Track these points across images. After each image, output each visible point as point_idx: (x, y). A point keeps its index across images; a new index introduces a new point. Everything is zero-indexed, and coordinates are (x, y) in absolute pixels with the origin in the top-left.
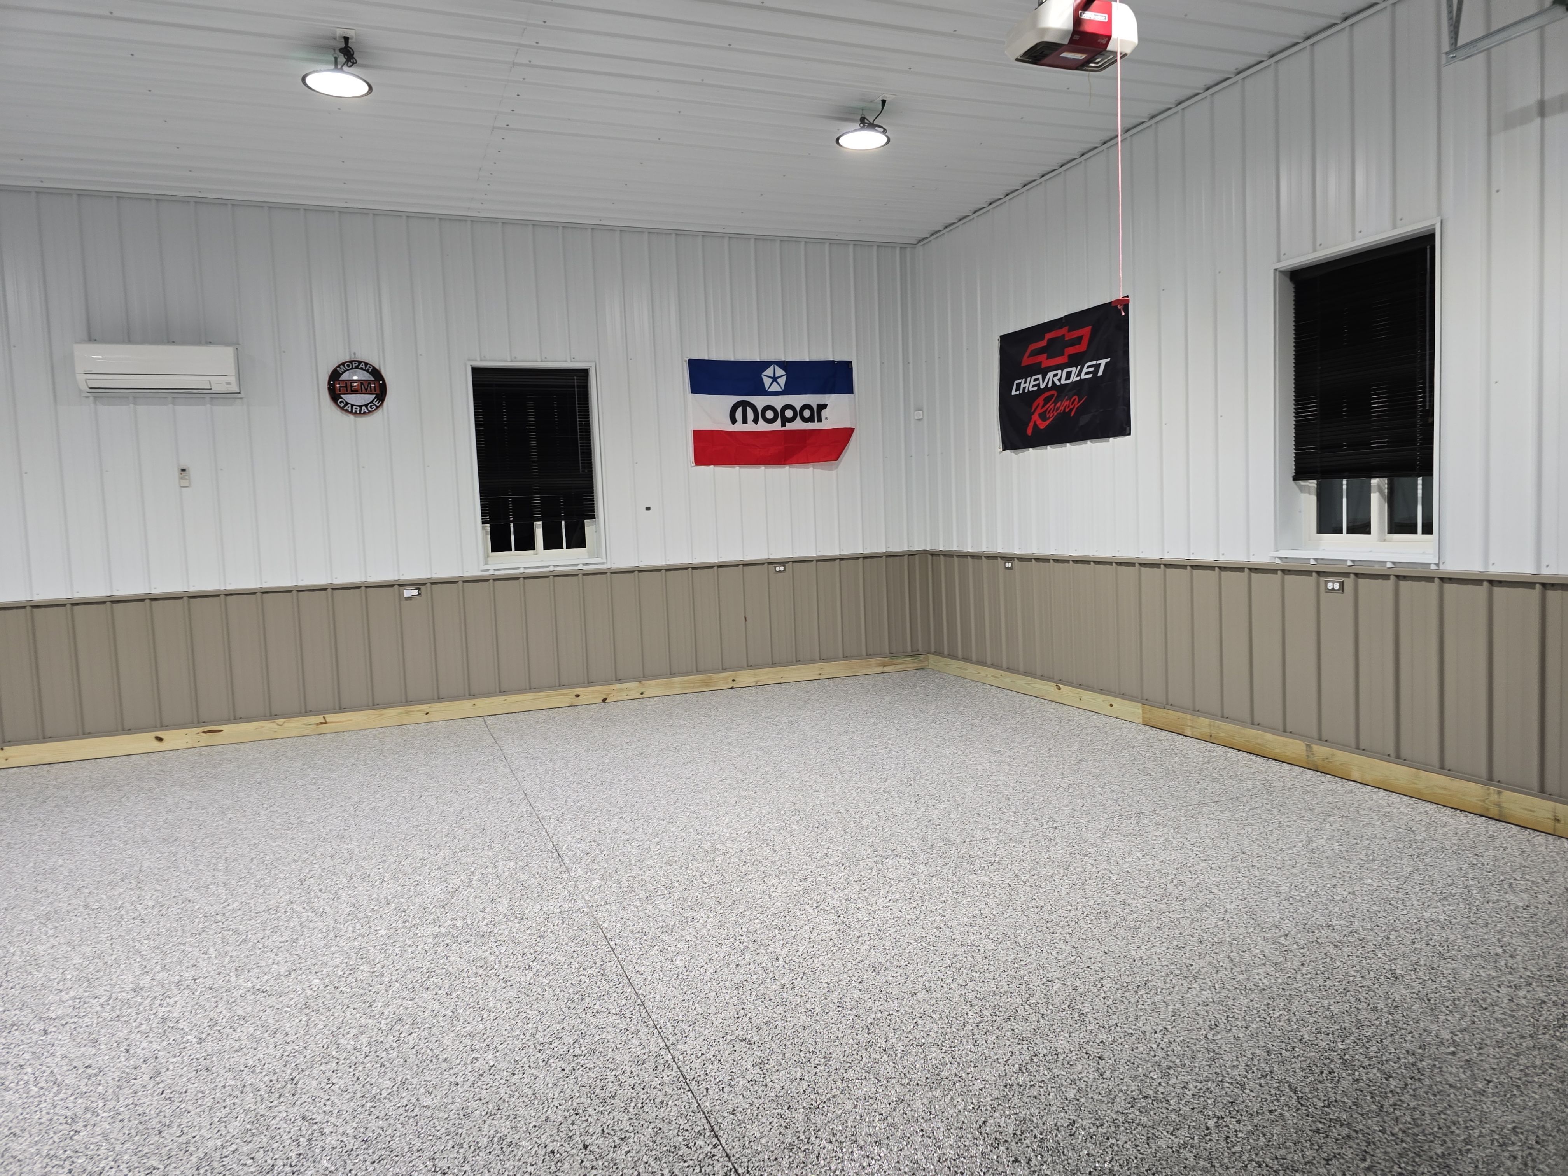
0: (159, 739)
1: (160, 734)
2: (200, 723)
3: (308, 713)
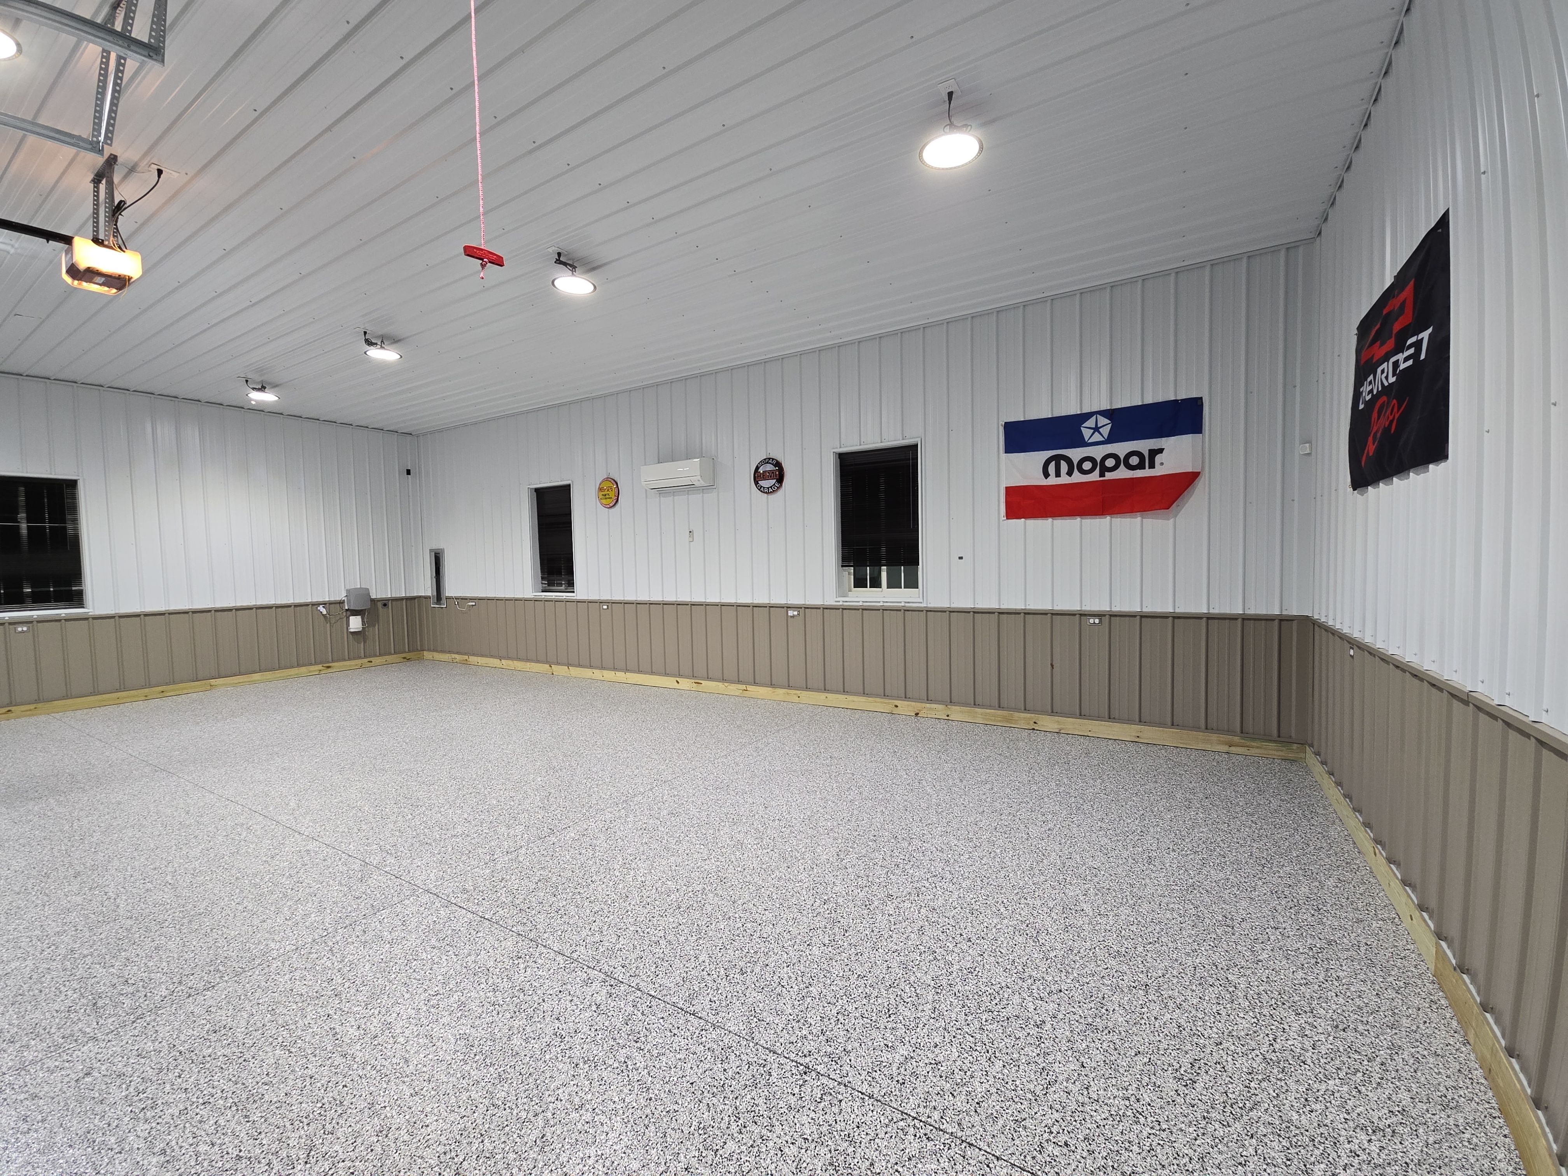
0: (678, 682)
1: (678, 679)
2: (694, 677)
3: (739, 682)
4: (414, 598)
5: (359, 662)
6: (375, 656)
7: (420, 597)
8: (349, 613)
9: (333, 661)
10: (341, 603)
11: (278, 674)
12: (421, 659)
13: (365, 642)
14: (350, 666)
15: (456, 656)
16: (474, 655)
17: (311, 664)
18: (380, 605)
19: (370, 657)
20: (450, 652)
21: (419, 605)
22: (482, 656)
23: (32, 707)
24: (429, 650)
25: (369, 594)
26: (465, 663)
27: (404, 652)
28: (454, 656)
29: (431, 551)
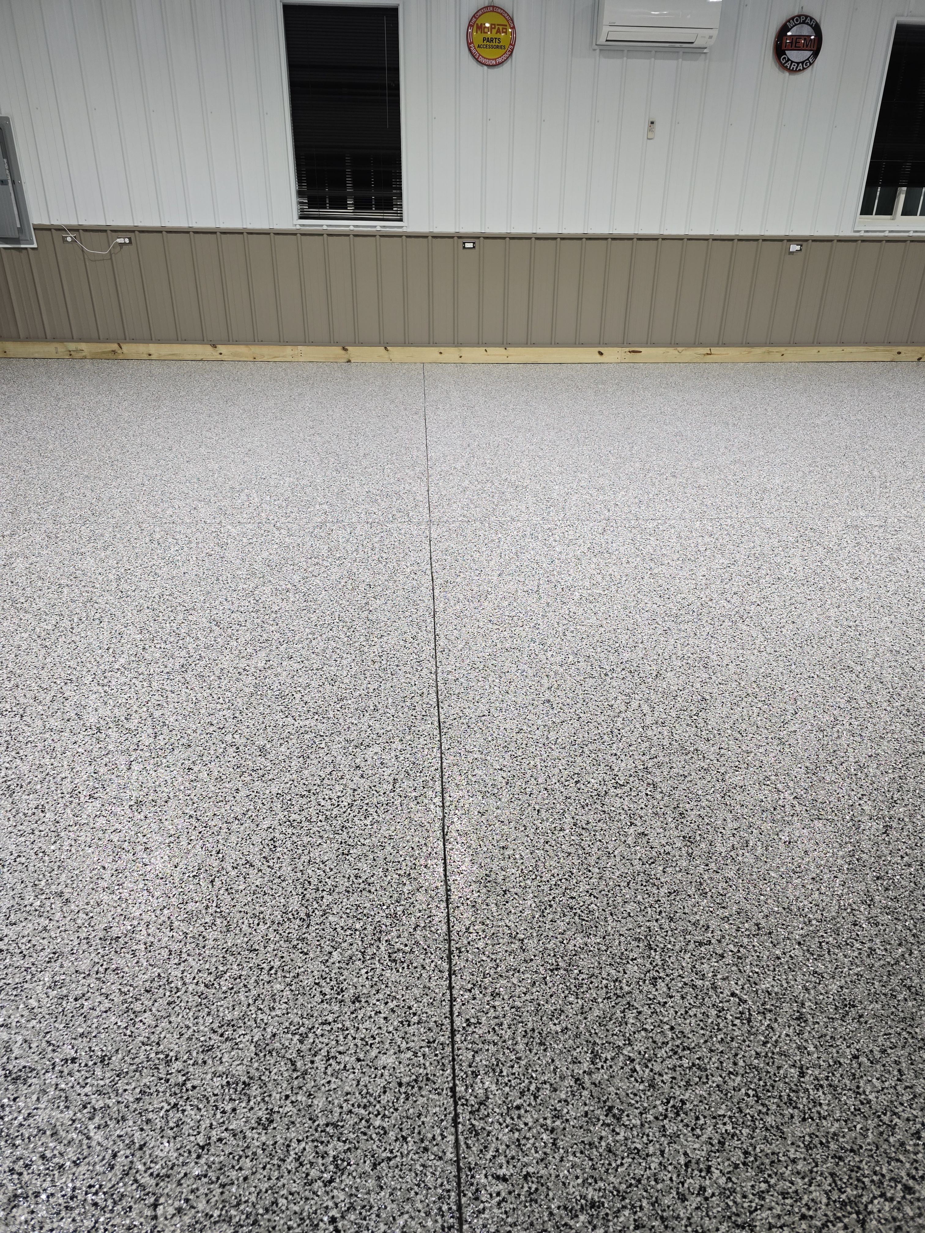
0: (601, 353)
1: (602, 350)
2: (627, 344)
16: (134, 341)
20: (62, 340)
28: (72, 346)
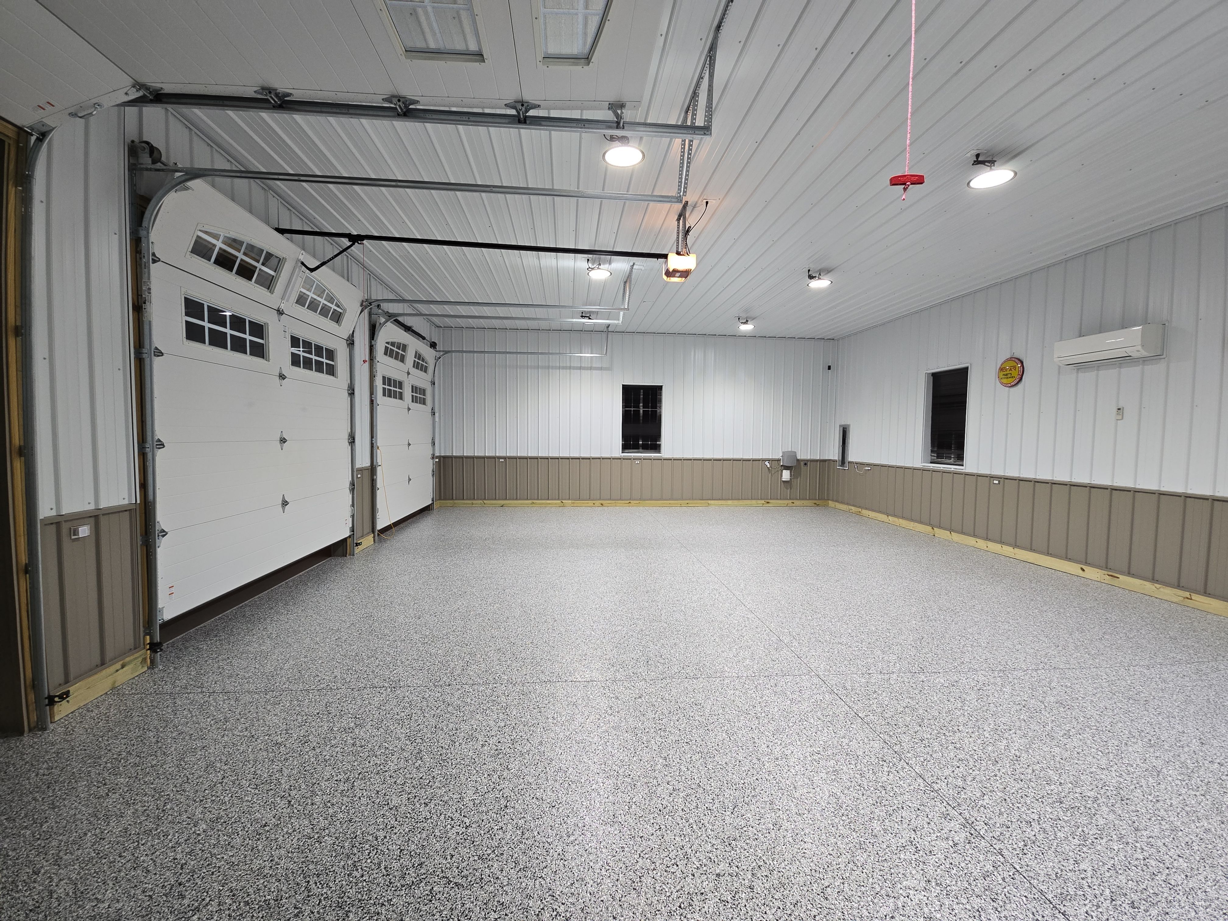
0: (1083, 570)
1: (1084, 567)
4: (825, 461)
5: (786, 502)
6: (797, 499)
7: (830, 460)
8: (783, 468)
9: (771, 499)
10: (779, 460)
11: (741, 502)
12: (826, 506)
13: (791, 489)
14: (780, 504)
15: (853, 508)
17: (759, 499)
18: (802, 463)
19: (793, 499)
20: (848, 504)
21: (828, 467)
22: (873, 510)
23: (637, 502)
24: (833, 500)
25: (796, 456)
26: (859, 514)
27: (816, 500)
28: (851, 507)
29: (840, 426)
